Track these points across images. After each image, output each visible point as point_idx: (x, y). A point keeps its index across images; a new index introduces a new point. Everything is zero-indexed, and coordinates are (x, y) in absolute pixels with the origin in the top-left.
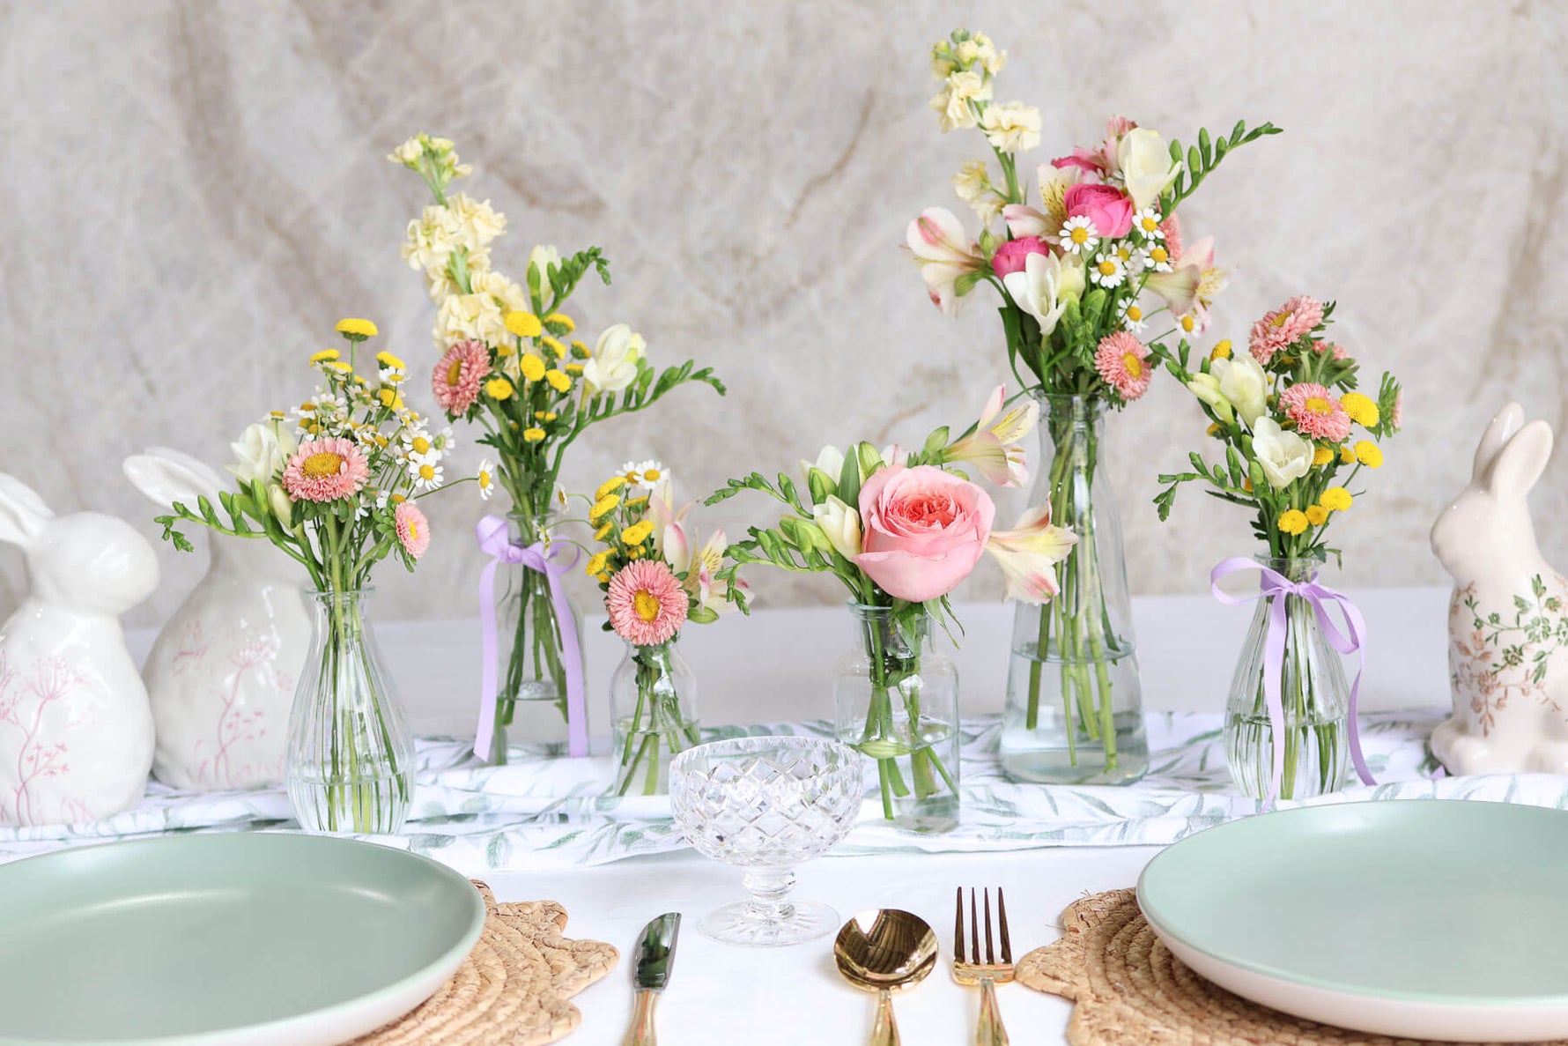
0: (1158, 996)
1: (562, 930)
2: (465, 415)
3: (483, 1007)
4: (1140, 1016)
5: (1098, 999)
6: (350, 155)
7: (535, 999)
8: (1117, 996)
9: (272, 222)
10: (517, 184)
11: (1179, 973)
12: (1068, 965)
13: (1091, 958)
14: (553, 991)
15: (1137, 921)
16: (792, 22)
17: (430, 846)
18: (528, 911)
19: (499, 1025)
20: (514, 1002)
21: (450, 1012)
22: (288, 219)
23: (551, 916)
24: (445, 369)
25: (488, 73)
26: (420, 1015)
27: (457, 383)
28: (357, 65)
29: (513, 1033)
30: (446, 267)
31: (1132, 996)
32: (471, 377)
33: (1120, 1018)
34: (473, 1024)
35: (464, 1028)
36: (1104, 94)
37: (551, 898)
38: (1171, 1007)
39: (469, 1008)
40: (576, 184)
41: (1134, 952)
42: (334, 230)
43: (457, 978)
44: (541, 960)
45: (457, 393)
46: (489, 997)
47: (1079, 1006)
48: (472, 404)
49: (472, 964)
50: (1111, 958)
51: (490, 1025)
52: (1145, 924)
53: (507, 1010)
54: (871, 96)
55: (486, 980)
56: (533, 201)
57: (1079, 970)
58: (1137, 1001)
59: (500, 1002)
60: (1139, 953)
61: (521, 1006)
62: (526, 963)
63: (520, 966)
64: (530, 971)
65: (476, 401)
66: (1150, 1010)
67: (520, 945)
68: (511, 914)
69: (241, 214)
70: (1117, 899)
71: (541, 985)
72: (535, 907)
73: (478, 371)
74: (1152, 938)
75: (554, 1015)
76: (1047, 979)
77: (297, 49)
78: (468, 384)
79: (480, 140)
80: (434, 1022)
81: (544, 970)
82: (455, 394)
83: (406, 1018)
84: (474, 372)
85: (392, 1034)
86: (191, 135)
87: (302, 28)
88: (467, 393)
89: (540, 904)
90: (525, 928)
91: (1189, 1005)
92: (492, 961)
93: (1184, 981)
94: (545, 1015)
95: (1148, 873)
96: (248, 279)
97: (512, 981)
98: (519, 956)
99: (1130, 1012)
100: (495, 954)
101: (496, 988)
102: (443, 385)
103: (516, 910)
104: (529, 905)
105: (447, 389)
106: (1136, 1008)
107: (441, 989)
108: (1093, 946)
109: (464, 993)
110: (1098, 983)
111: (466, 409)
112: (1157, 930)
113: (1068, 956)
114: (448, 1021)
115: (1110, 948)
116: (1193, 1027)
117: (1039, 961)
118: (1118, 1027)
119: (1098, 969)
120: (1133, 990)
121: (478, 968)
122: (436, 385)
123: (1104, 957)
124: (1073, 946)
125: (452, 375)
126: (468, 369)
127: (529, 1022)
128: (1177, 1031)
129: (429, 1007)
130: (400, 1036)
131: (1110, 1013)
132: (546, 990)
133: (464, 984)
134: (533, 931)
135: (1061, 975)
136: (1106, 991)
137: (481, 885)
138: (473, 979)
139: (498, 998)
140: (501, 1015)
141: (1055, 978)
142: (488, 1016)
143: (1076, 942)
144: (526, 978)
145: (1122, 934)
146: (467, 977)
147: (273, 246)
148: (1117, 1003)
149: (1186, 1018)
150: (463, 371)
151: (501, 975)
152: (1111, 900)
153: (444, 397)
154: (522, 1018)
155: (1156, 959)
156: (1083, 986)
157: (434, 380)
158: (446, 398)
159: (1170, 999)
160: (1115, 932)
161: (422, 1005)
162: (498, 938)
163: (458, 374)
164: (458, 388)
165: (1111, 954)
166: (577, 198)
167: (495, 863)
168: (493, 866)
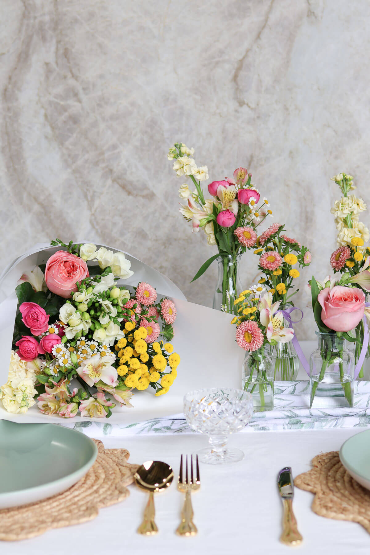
0: (347, 493)
1: (127, 460)
2: (340, 271)
3: (95, 488)
4: (339, 501)
5: (324, 493)
6: (65, 175)
7: (114, 486)
8: (331, 493)
9: (36, 199)
10: (123, 187)
11: (355, 484)
12: (313, 480)
13: (322, 477)
14: (121, 483)
15: (340, 464)
16: (224, 131)
17: (82, 427)
18: (116, 452)
19: (100, 495)
20: (106, 486)
21: (83, 490)
22: (42, 198)
23: (124, 454)
24: (335, 255)
25: (114, 147)
26: (72, 490)
27: (339, 260)
28: (67, 143)
29: (105, 498)
30: (345, 218)
31: (337, 492)
32: (343, 258)
33: (332, 501)
34: (91, 495)
35: (87, 496)
36: (336, 158)
37: (124, 447)
38: (351, 498)
39: (90, 488)
40: (145, 187)
41: (338, 476)
42: (58, 202)
43: (87, 476)
44: (118, 471)
45: (338, 263)
46: (98, 484)
47: (317, 496)
48: (342, 267)
49: (93, 472)
50: (329, 478)
51: (96, 495)
52: (342, 465)
53: (104, 490)
54: (252, 157)
55: (97, 477)
56: (129, 193)
57: (317, 482)
58: (339, 495)
59: (101, 486)
60: (340, 476)
61: (109, 489)
62: (113, 472)
63: (110, 473)
64: (114, 475)
65: (344, 267)
66: (343, 498)
67: (111, 465)
68: (110, 453)
69: (25, 195)
70: (333, 455)
71: (117, 480)
72: (118, 451)
73: (346, 257)
74: (345, 471)
75: (121, 492)
76: (305, 486)
77: (46, 137)
78: (342, 260)
79: (111, 171)
80: (76, 493)
81: (119, 475)
82: (337, 263)
83: (67, 491)
84: (345, 257)
85: (61, 497)
86: (8, 168)
87: (48, 130)
88: (341, 264)
89: (120, 450)
90: (114, 458)
91: (358, 497)
92: (101, 471)
93: (356, 487)
94: (117, 492)
95: (345, 446)
96: (27, 219)
97: (107, 478)
98: (110, 469)
99: (335, 499)
100: (102, 468)
101: (101, 481)
102: (334, 260)
103: (111, 451)
104: (116, 450)
105: (335, 261)
106: (338, 497)
107: (80, 480)
108: (323, 473)
109: (89, 482)
110: (324, 487)
111: (340, 269)
112: (347, 468)
113: (313, 477)
114: (82, 493)
115: (330, 474)
116: (359, 506)
117: (302, 478)
118: (330, 505)
119: (325, 482)
120: (337, 490)
121: (95, 473)
122: (331, 260)
123: (327, 477)
124: (315, 473)
125: (338, 256)
126: (343, 256)
127: (111, 495)
128: (353, 507)
129: (76, 487)
130: (63, 498)
131: (328, 499)
132: (119, 482)
133: (89, 479)
134: (117, 460)
135: (310, 483)
136: (327, 491)
137: (100, 442)
138: (93, 478)
139: (101, 485)
140: (101, 491)
141: (308, 485)
142: (96, 491)
143: (316, 471)
144: (112, 477)
145: (334, 469)
146: (90, 476)
147: (36, 207)
148: (331, 496)
149: (357, 502)
150: (341, 256)
151: (103, 476)
152: (330, 455)
153: (333, 264)
154: (109, 493)
155: (346, 479)
156: (318, 488)
157: (331, 258)
158: (334, 264)
159: (351, 494)
160: (332, 468)
161: (73, 486)
162: (104, 462)
163: (339, 257)
164: (339, 262)
165: (330, 476)
166: (145, 192)
167: (106, 434)
168: (105, 435)
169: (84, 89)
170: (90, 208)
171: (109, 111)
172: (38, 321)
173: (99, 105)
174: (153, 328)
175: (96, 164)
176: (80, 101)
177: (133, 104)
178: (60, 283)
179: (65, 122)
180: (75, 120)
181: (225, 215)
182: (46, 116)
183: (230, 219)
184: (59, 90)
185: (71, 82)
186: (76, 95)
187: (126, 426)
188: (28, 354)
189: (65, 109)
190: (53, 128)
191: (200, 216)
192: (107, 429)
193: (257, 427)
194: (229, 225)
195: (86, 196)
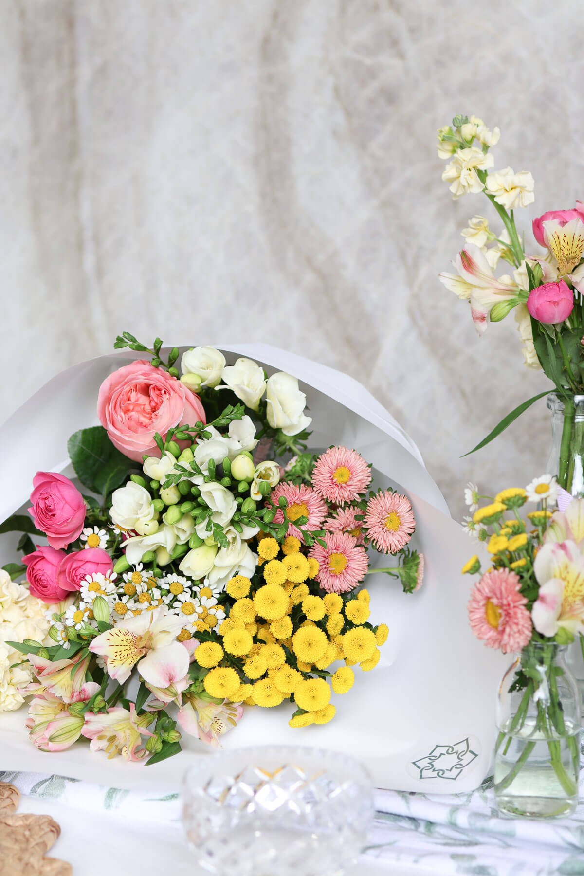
6: (365, 212)
9: (309, 261)
22: (321, 258)
28: (373, 146)
69: (290, 253)
77: (335, 134)
87: (339, 118)
147: (309, 278)
167: (108, 807)
168: (107, 809)
169: (412, 30)
170: (410, 282)
171: (458, 74)
172: (54, 515)
173: (440, 64)
174: (349, 558)
175: (427, 188)
176: (401, 56)
177: (507, 58)
178: (122, 433)
179: (372, 102)
180: (390, 96)
181: (544, 293)
182: (336, 90)
183: (555, 303)
184: (364, 34)
185: (388, 16)
186: (395, 43)
187: (163, 796)
188: (42, 588)
189: (372, 73)
190: (349, 114)
191: (495, 294)
192: (114, 795)
193: (466, 864)
194: (553, 318)
195: (403, 256)
